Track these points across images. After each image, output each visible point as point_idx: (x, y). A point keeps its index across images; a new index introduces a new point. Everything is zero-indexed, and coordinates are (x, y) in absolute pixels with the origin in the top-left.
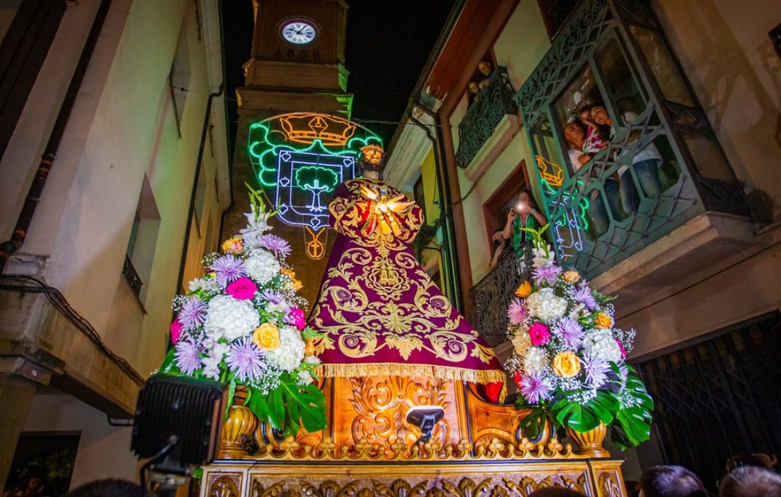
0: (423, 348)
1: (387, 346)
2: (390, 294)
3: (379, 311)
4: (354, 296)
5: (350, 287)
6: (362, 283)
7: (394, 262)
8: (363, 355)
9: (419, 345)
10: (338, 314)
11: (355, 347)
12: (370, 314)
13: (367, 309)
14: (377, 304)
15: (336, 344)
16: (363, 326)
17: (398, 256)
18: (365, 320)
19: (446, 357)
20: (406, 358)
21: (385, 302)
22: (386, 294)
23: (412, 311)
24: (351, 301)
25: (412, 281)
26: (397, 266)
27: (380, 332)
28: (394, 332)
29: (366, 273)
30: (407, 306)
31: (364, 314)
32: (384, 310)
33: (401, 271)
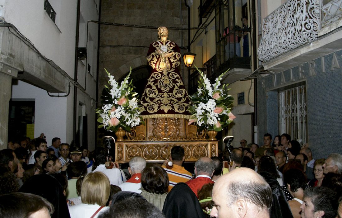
0: (171, 109)
1: (161, 109)
2: (165, 89)
3: (161, 97)
4: (154, 91)
5: (153, 88)
6: (157, 86)
7: (169, 77)
8: (154, 112)
9: (170, 108)
10: (148, 99)
11: (151, 110)
12: (158, 98)
13: (157, 96)
14: (161, 94)
15: (146, 109)
16: (155, 102)
17: (171, 74)
18: (156, 100)
19: (178, 112)
20: (166, 112)
21: (164, 93)
22: (164, 90)
23: (171, 96)
24: (152, 93)
25: (174, 84)
26: (170, 78)
27: (159, 104)
28: (164, 104)
29: (159, 82)
30: (170, 94)
31: (156, 98)
32: (163, 96)
33: (171, 80)
